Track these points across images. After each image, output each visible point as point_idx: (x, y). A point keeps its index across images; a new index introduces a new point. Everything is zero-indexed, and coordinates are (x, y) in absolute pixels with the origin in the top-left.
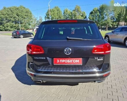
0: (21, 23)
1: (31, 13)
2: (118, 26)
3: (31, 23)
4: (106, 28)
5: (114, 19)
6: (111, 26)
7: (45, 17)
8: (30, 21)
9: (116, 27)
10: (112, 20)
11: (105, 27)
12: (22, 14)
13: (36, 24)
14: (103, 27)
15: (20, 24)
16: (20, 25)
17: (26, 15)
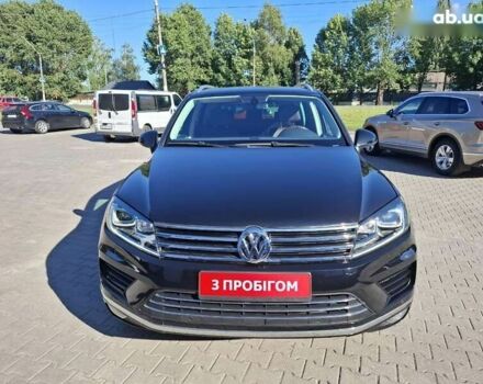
0: (47, 72)
1: (86, 32)
2: (420, 89)
3: (87, 72)
4: (377, 94)
5: (406, 59)
6: (396, 86)
7: (146, 45)
8: (85, 62)
9: (412, 90)
10: (398, 63)
11: (375, 91)
12: (50, 35)
13: (109, 74)
14: (366, 90)
15: (44, 73)
16: (42, 79)
17: (65, 40)
